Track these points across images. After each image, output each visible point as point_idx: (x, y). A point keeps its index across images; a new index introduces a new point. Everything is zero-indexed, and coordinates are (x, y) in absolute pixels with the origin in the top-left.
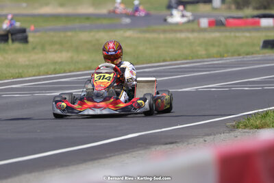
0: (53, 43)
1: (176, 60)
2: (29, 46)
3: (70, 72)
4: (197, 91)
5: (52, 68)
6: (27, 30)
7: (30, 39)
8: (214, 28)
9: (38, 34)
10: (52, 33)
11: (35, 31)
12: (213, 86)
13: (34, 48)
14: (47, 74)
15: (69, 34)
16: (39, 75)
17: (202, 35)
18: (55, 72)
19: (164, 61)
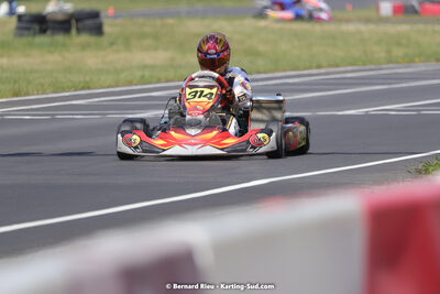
0: (143, 36)
1: (337, 66)
2: (104, 40)
3: (167, 81)
4: (367, 115)
5: (138, 74)
6: (102, 15)
7: (106, 29)
8: (401, 17)
9: (119, 21)
10: (141, 20)
11: (115, 17)
12: (392, 108)
13: (112, 44)
14: (130, 84)
15: (170, 21)
16: (117, 86)
17: (382, 28)
18: (143, 81)
19: (319, 67)
